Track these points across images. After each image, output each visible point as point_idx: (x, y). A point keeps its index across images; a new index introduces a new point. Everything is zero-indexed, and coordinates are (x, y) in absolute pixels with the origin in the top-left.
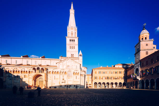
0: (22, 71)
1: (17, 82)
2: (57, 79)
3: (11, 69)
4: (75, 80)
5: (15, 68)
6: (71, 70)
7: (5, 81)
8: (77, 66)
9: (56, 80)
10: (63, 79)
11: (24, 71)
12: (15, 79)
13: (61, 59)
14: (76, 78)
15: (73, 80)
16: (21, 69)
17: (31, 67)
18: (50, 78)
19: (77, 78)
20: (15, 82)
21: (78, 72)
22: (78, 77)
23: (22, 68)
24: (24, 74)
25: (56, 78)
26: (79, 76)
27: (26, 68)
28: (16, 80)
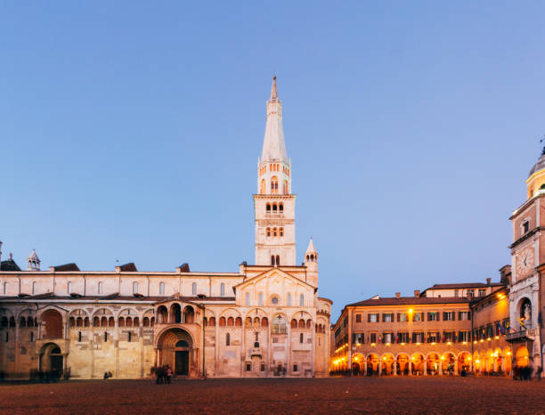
0: (121, 319)
1: (103, 358)
2: (237, 343)
3: (87, 311)
4: (298, 346)
5: (101, 307)
6: (283, 310)
7: (67, 354)
8: (302, 296)
9: (231, 348)
10: (257, 345)
11: (129, 318)
12: (99, 346)
13: (246, 271)
14: (301, 341)
15: (290, 348)
16: (120, 310)
17: (153, 305)
18: (213, 342)
19: (305, 340)
20: (98, 358)
21: (306, 318)
22: (306, 337)
23: (123, 307)
24: (129, 329)
25: (232, 339)
26: (309, 334)
27: (134, 307)
28: (101, 349)
